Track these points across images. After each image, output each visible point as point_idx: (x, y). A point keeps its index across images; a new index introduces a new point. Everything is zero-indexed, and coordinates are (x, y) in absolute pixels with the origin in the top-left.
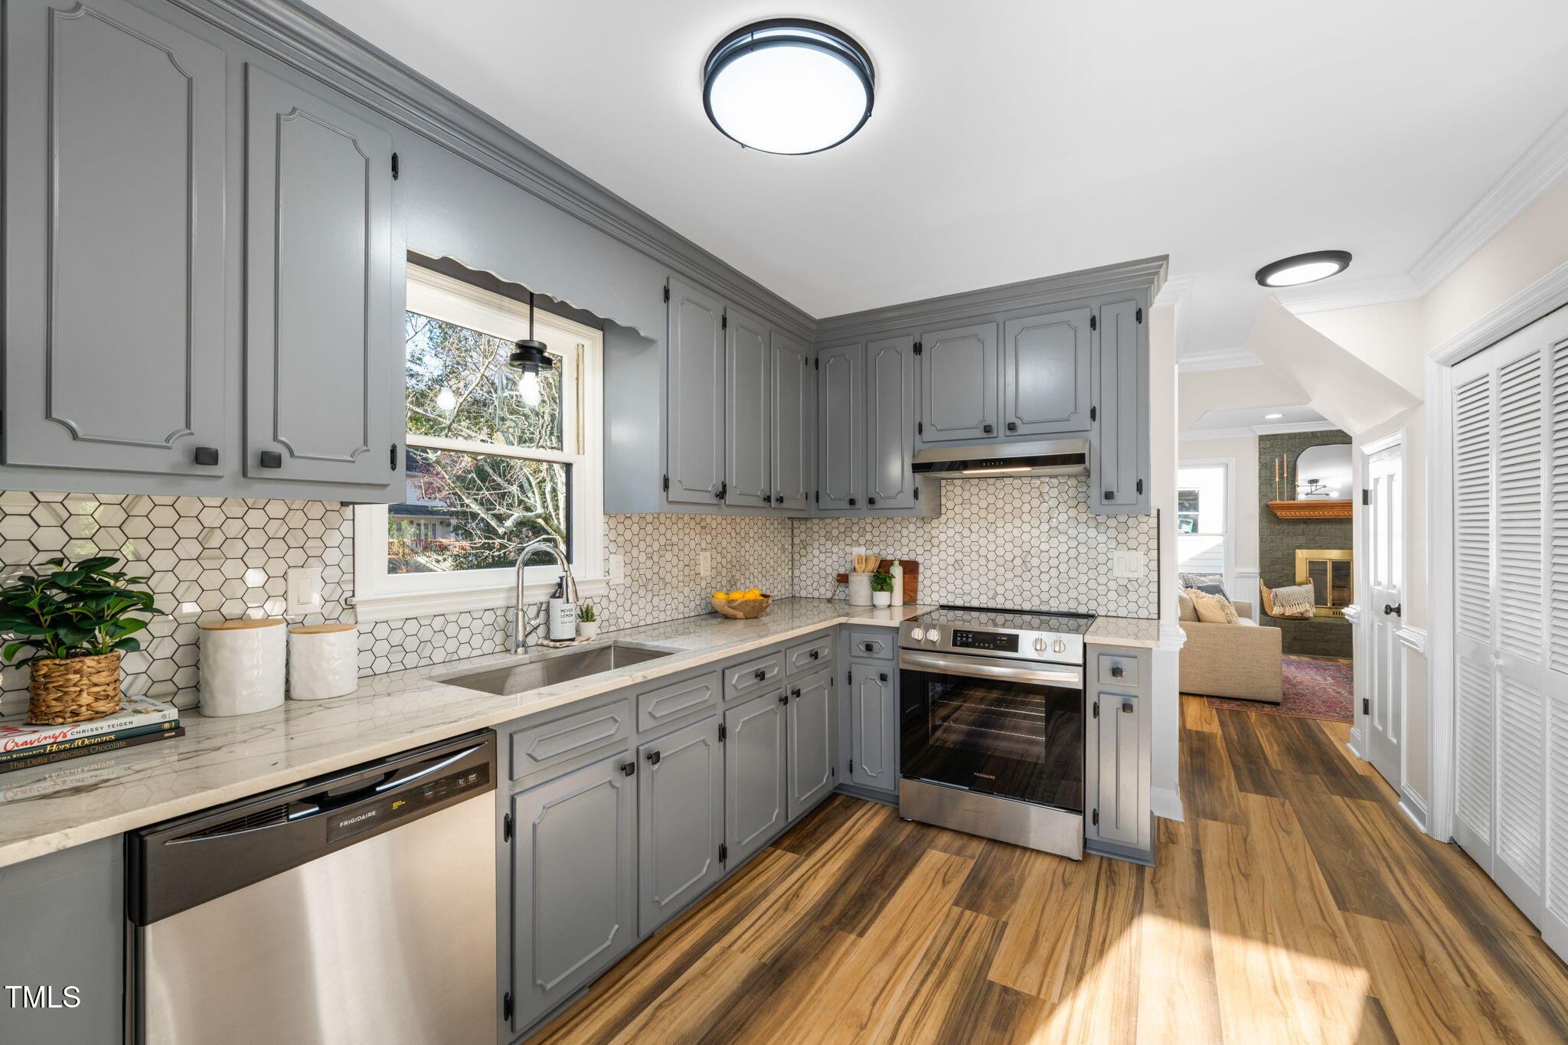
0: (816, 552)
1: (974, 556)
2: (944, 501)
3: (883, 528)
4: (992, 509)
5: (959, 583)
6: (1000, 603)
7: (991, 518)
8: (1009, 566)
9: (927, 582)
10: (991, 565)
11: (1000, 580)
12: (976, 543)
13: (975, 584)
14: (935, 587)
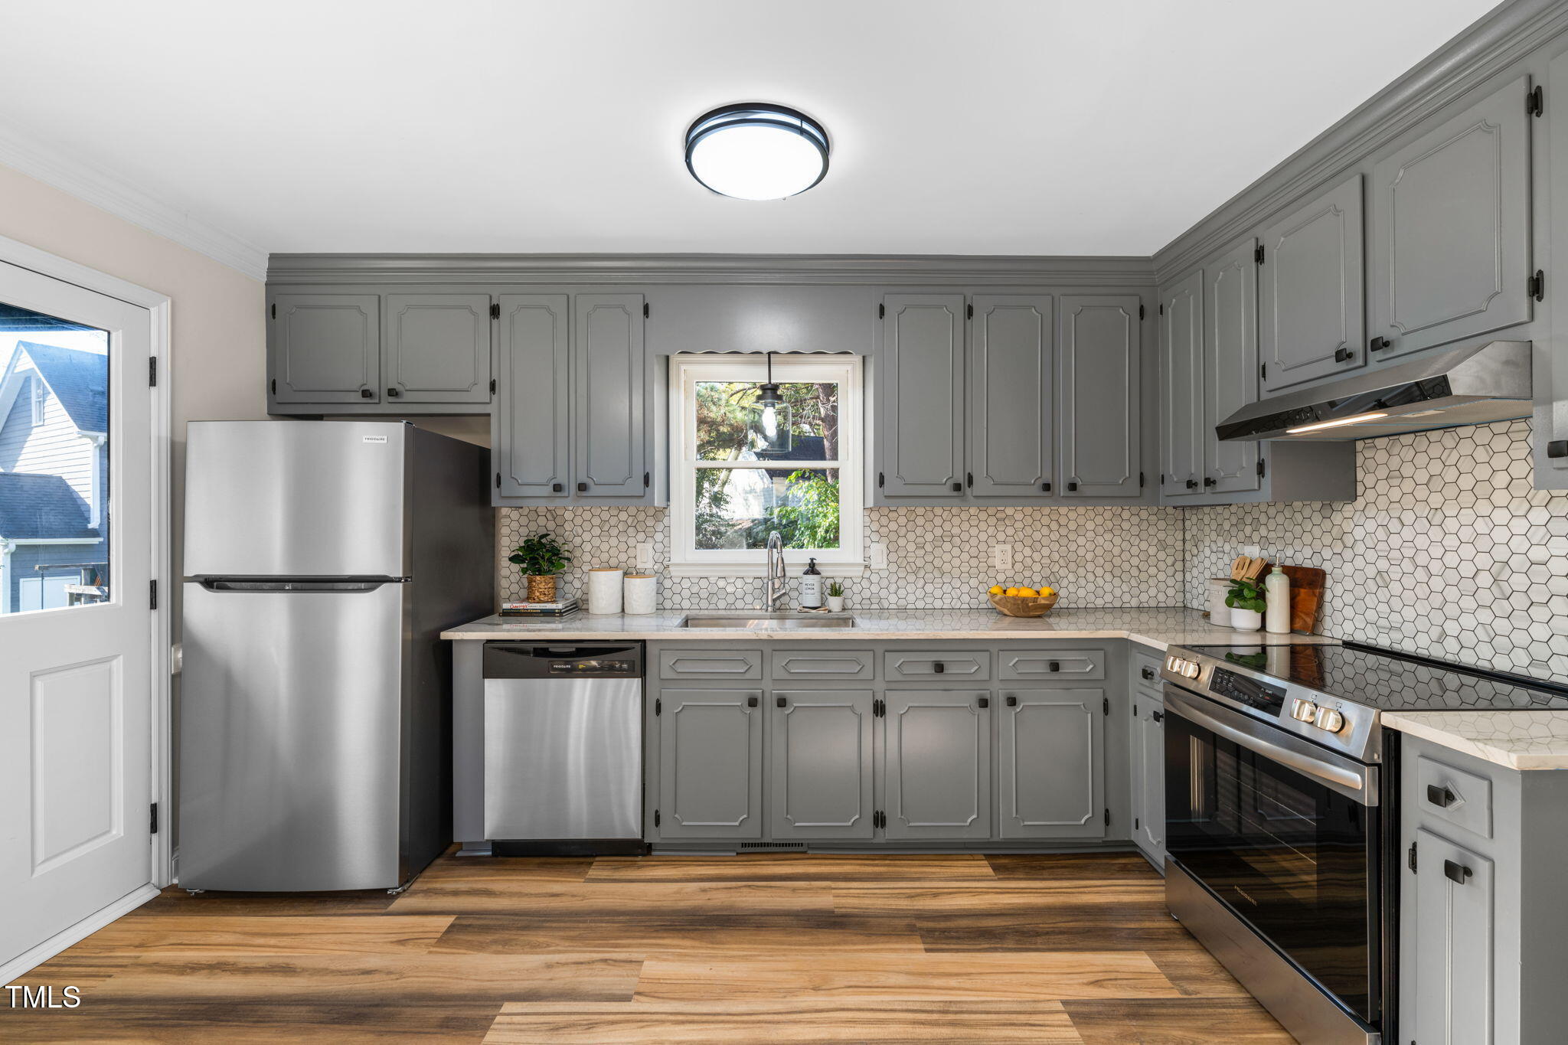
0: (1207, 551)
1: (1407, 566)
2: (1360, 475)
3: (1280, 519)
4: (1436, 484)
5: (1383, 608)
6: (1448, 651)
7: (1436, 500)
8: (1468, 586)
9: (1338, 603)
10: (1437, 584)
11: (1451, 610)
12: (1411, 544)
13: (1409, 614)
14: (1348, 612)
